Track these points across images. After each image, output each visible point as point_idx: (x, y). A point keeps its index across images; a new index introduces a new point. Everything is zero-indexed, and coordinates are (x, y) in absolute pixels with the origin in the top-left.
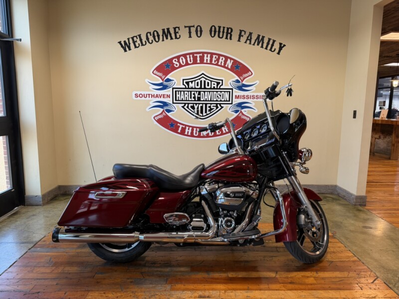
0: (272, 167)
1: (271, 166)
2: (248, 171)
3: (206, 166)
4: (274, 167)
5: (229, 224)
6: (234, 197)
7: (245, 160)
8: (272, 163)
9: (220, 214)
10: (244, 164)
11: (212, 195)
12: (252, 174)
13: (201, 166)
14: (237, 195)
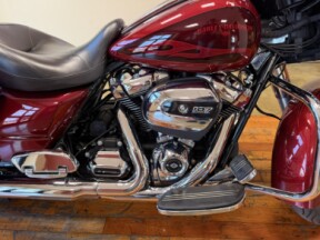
0: (296, 30)
1: (294, 27)
2: (234, 39)
3: (128, 23)
4: (300, 29)
5: (174, 166)
6: (189, 114)
7: (229, 7)
8: (298, 18)
9: (158, 141)
10: (224, 21)
11: (140, 102)
12: (243, 50)
13: (114, 25)
14: (195, 110)
